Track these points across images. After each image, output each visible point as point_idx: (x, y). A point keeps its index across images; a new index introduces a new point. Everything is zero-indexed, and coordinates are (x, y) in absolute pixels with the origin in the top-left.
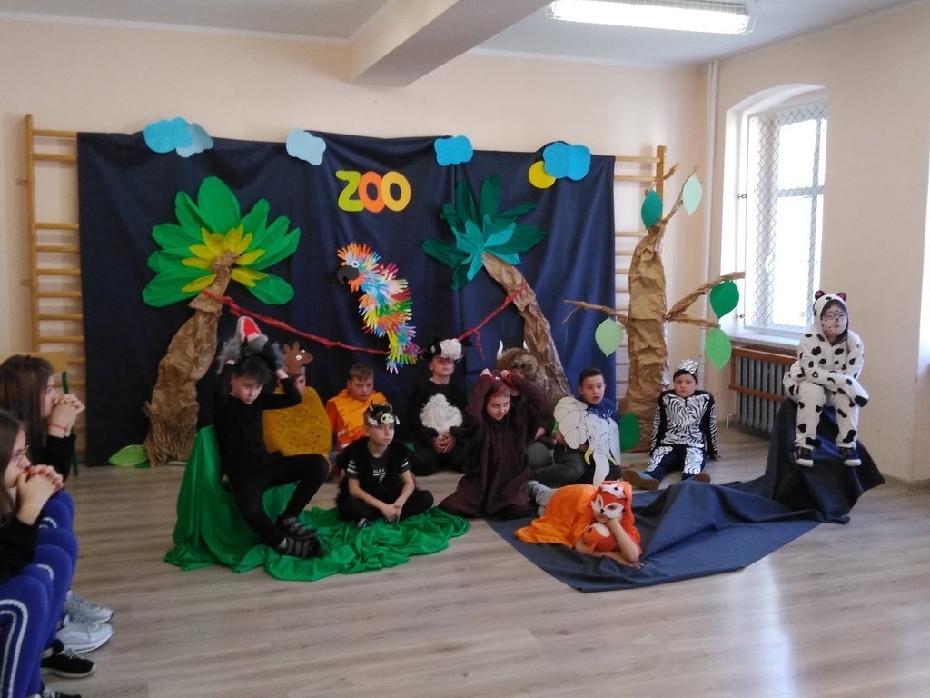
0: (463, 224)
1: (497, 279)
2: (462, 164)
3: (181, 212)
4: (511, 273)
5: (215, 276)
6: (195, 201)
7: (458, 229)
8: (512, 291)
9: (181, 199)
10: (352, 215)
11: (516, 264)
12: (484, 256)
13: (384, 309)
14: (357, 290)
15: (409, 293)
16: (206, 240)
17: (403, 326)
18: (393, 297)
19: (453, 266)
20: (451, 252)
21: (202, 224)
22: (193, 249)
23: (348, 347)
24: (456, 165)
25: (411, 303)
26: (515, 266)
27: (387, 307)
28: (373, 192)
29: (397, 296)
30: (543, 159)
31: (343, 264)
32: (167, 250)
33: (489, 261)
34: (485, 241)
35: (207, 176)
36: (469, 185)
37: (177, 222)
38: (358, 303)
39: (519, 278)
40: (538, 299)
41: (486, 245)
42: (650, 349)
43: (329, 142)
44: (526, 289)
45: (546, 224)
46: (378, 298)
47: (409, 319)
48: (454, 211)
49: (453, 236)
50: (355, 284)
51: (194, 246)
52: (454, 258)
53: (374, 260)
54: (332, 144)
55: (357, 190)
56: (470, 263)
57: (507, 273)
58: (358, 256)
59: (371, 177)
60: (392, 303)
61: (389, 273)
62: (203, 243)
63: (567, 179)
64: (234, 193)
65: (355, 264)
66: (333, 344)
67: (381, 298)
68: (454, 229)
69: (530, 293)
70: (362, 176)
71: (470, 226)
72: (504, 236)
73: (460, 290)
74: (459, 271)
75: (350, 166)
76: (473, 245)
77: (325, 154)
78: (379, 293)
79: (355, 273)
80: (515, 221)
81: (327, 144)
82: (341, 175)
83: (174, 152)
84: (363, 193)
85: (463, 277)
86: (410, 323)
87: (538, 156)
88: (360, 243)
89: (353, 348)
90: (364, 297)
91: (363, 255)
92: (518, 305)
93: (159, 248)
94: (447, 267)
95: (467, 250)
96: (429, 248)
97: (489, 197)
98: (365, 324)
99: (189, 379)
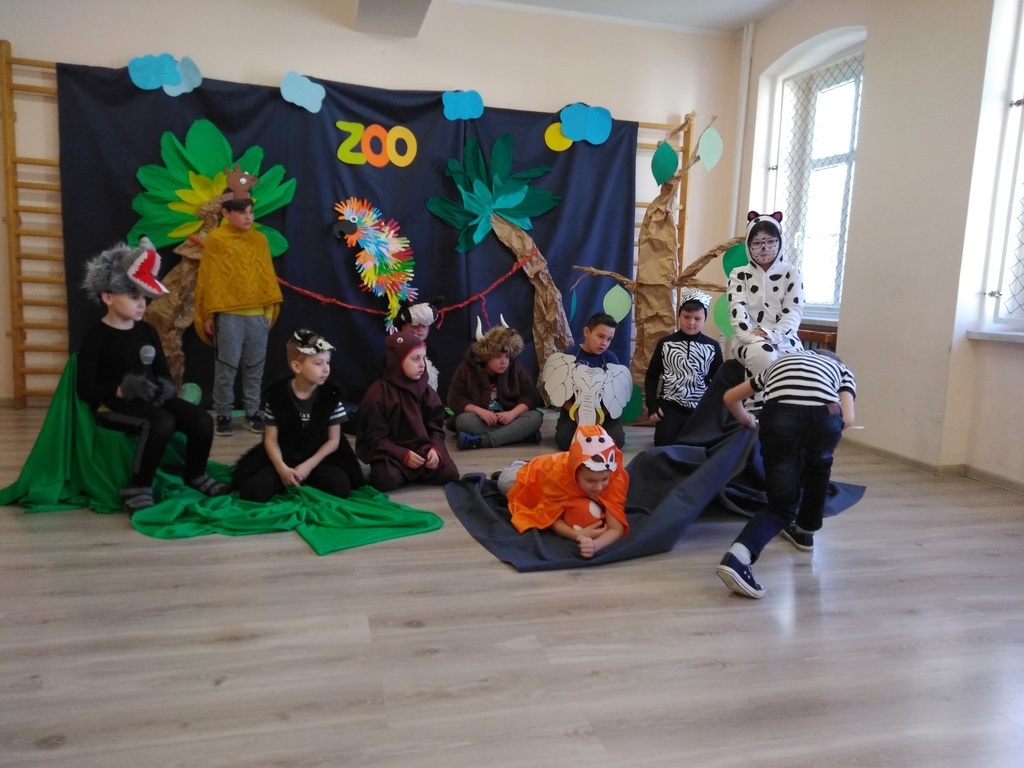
0: (471, 184)
1: (506, 244)
2: (472, 120)
3: (167, 154)
4: (521, 238)
5: (202, 223)
6: (183, 143)
7: (466, 189)
8: (522, 257)
9: (168, 140)
10: (353, 168)
11: (527, 228)
12: (493, 219)
13: (383, 267)
14: (354, 245)
15: (411, 252)
16: (193, 184)
17: (405, 287)
18: (394, 255)
19: (459, 227)
20: (458, 212)
21: (190, 167)
22: (180, 193)
23: (345, 305)
24: (465, 121)
25: (413, 263)
26: (526, 231)
27: (387, 266)
28: (377, 146)
29: (397, 255)
30: (561, 122)
31: (340, 218)
32: (152, 192)
33: (500, 225)
34: (494, 201)
35: (198, 118)
36: (479, 142)
37: (163, 164)
38: (355, 259)
39: (529, 243)
40: (550, 267)
41: (494, 207)
42: (657, 317)
43: (329, 89)
44: (536, 255)
45: (562, 188)
46: (376, 256)
47: (411, 279)
48: (462, 169)
49: (459, 194)
50: (352, 239)
51: (182, 191)
52: (460, 218)
53: (375, 216)
54: (331, 91)
55: (360, 142)
56: (477, 225)
57: (517, 238)
58: (357, 211)
59: (376, 130)
60: (392, 262)
61: (390, 231)
62: (190, 187)
63: (585, 142)
64: (226, 136)
65: (354, 219)
66: (328, 300)
67: (381, 256)
68: (460, 187)
69: (541, 260)
70: (366, 128)
71: (479, 186)
72: (516, 198)
73: (467, 253)
74: (466, 233)
75: (353, 117)
76: (483, 206)
77: (324, 102)
78: (379, 250)
79: (352, 228)
80: (528, 184)
81: (327, 91)
82: (342, 125)
83: (161, 90)
84: (366, 146)
85: (469, 240)
86: (412, 284)
87: (555, 118)
88: (361, 198)
89: (349, 307)
90: (362, 254)
91: (364, 210)
92: (527, 272)
93: (144, 190)
94: (453, 227)
95: (475, 211)
96: (435, 207)
97: (501, 156)
98: (363, 282)
99: (172, 328)
